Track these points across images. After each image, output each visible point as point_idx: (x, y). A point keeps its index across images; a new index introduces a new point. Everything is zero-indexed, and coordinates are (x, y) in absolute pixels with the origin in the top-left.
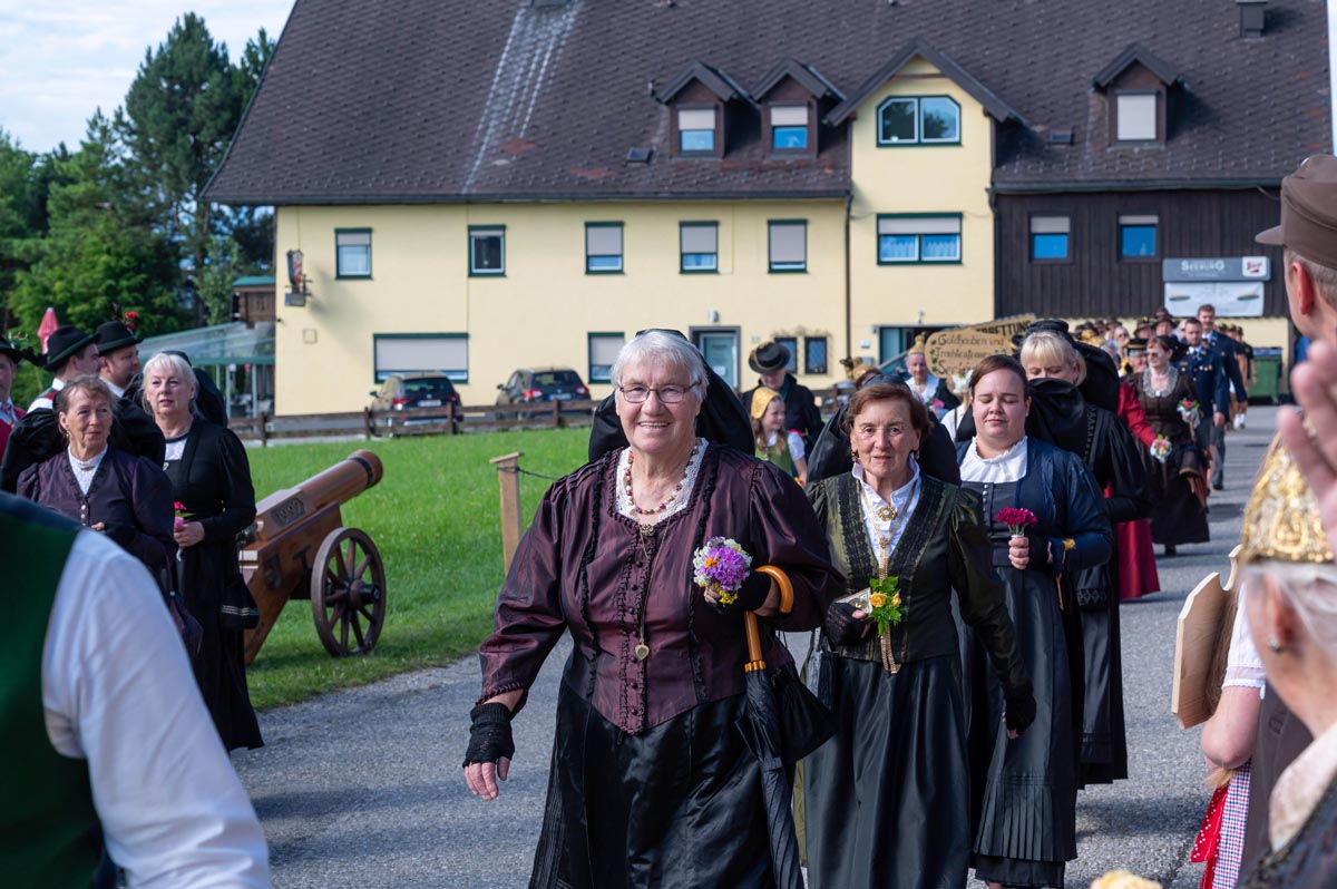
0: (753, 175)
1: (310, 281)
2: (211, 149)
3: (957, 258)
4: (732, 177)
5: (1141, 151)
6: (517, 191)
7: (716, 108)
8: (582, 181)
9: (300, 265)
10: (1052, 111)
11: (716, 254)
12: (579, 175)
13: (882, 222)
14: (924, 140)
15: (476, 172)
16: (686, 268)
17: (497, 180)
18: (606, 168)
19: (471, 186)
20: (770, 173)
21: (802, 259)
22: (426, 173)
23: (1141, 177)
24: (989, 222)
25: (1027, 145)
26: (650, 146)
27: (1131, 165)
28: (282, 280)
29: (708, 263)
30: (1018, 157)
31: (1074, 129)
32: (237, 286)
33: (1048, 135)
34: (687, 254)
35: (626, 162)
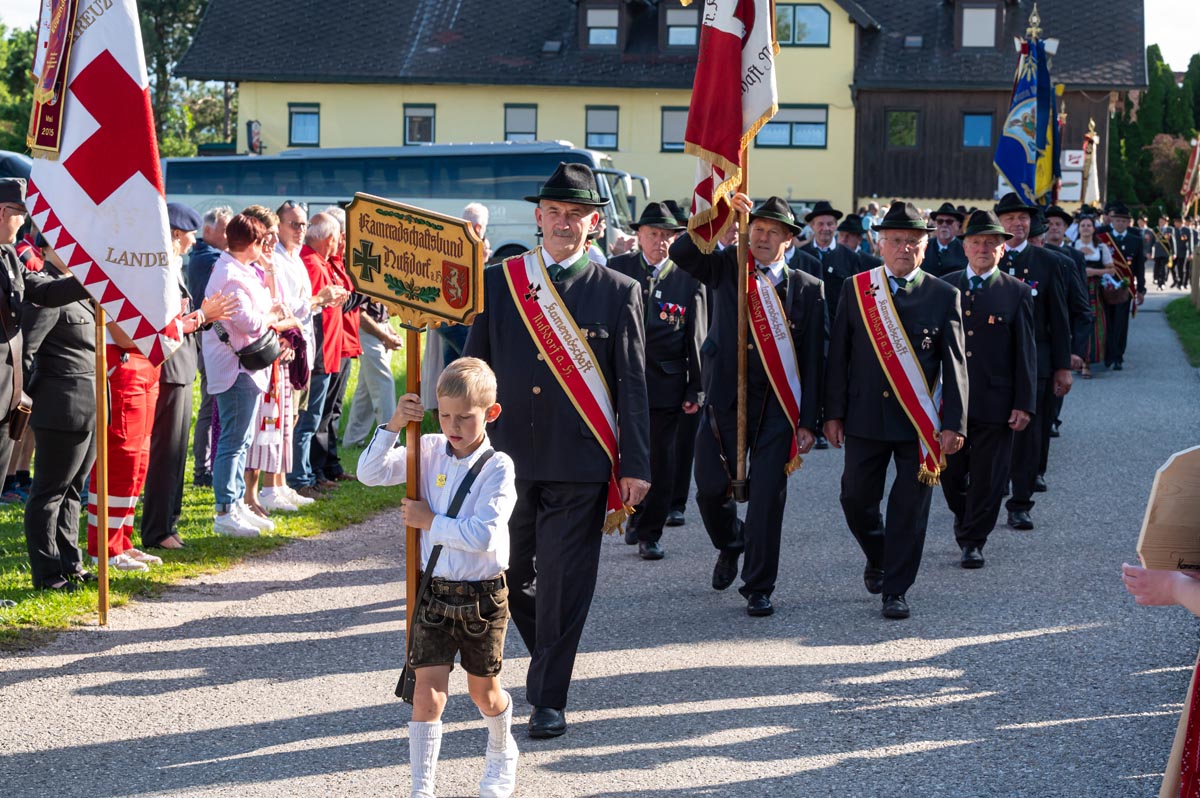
0: (650, 68)
1: (265, 148)
2: (170, 30)
3: (823, 144)
4: (632, 69)
5: (981, 59)
6: (446, 76)
7: (620, 9)
8: (504, 68)
9: (258, 133)
10: (907, 21)
11: (617, 134)
12: (501, 63)
14: (797, 42)
15: (412, 58)
16: (589, 145)
17: (430, 65)
18: (524, 57)
19: (406, 69)
20: (665, 66)
22: (368, 57)
23: (981, 79)
24: (851, 114)
25: (885, 49)
26: (562, 40)
27: (973, 68)
28: (242, 146)
29: (609, 141)
30: (877, 59)
31: (925, 36)
32: (203, 150)
33: (903, 41)
34: (592, 133)
35: (540, 53)
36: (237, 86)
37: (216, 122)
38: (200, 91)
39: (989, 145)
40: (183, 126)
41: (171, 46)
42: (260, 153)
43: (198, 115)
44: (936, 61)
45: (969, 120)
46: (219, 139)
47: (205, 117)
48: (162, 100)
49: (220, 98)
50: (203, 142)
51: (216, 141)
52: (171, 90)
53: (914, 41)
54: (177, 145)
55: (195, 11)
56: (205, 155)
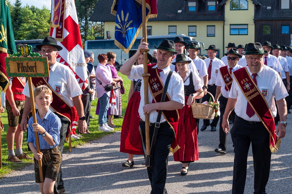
0: (204, 16)
1: (111, 37)
2: (88, 10)
3: (247, 34)
4: (199, 16)
5: (286, 12)
6: (154, 19)
7: (196, 2)
8: (168, 17)
9: (109, 34)
10: (267, 3)
11: (196, 32)
12: (167, 16)
13: (231, 26)
14: (240, 9)
16: (189, 35)
18: (173, 14)
20: (207, 16)
21: (214, 34)
23: (286, 17)
24: (254, 26)
25: (262, 10)
26: (182, 10)
27: (284, 14)
28: (105, 37)
29: (194, 34)
30: (260, 12)
31: (272, 7)
32: (96, 39)
33: (266, 8)
34: (190, 32)
35: (177, 13)
36: (104, 23)
37: (99, 32)
38: (96, 24)
39: (288, 33)
40: (92, 33)
41: (88, 14)
42: (110, 39)
43: (95, 30)
44: (275, 13)
45: (283, 27)
46: (100, 36)
47: (97, 30)
48: (86, 27)
49: (100, 26)
50: (96, 37)
51: (99, 36)
52: (89, 24)
53: (269, 8)
54: (90, 37)
55: (94, 5)
56: (97, 40)
